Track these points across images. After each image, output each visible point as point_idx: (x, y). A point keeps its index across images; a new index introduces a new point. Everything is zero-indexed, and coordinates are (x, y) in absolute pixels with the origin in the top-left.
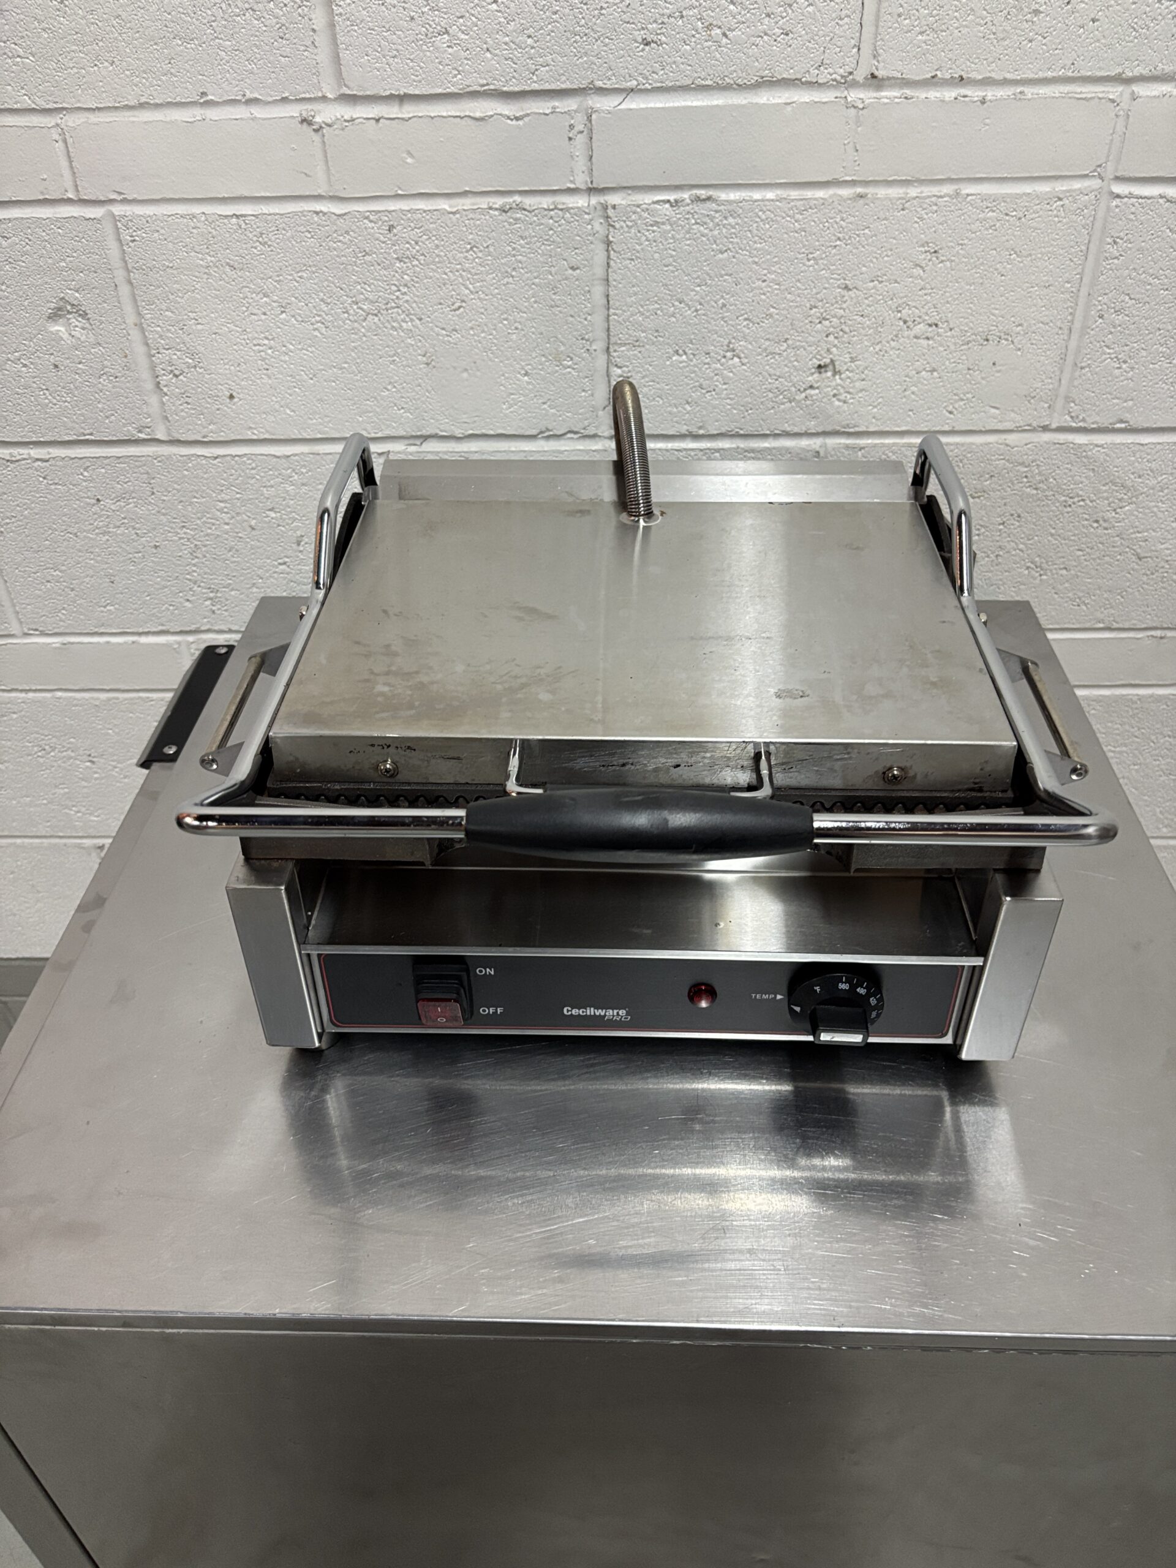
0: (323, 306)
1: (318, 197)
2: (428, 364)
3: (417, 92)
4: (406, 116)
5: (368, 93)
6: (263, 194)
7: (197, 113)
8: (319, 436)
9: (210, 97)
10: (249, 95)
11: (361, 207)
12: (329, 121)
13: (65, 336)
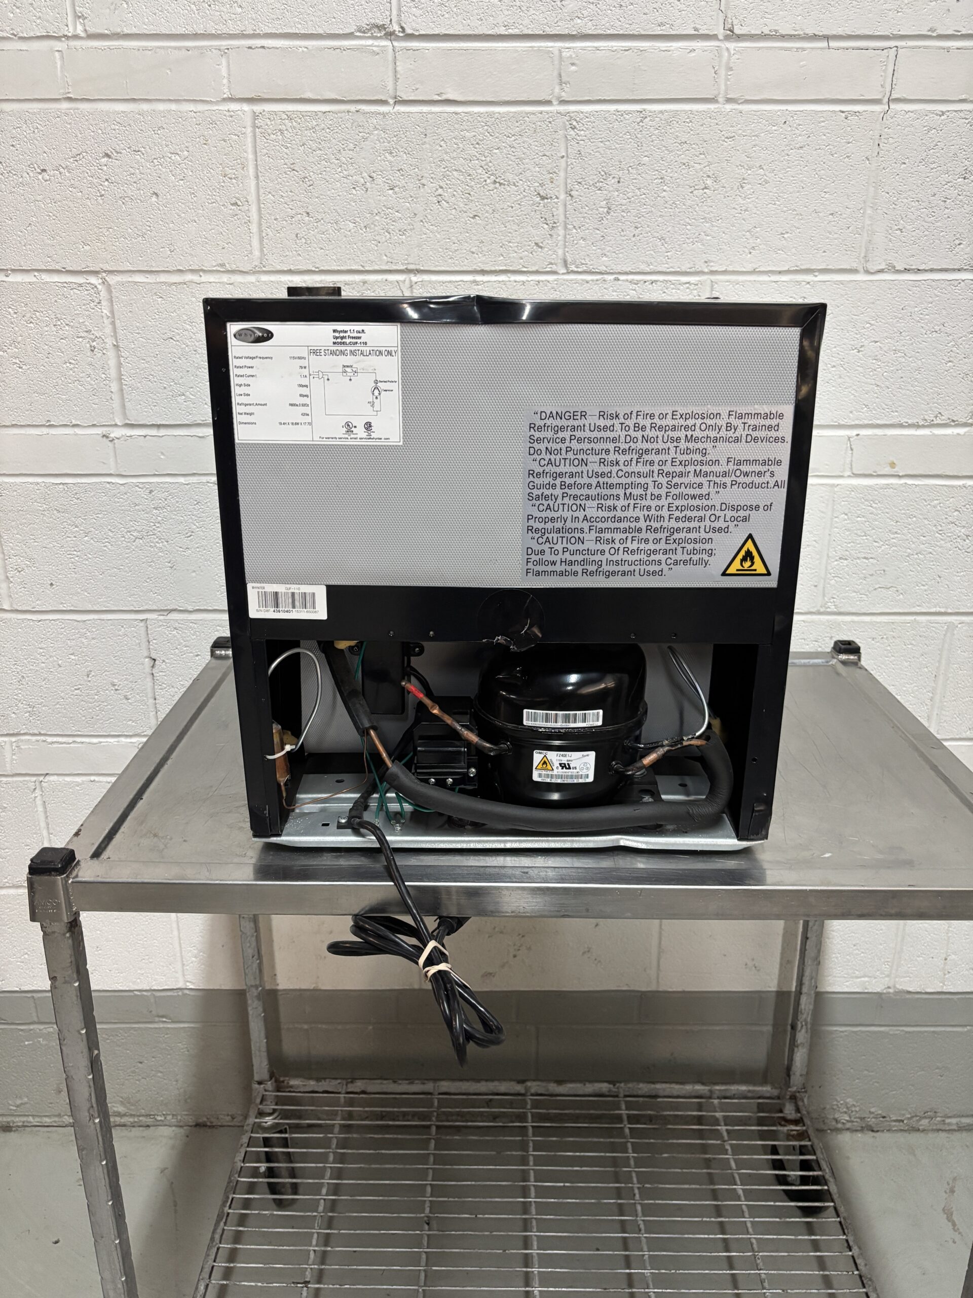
0: (110, 534)
1: (110, 475)
2: (171, 567)
3: (167, 423)
4: (161, 435)
5: (140, 423)
6: (79, 473)
7: (45, 431)
8: (104, 609)
9: (52, 423)
10: (74, 422)
11: (134, 480)
12: (118, 436)
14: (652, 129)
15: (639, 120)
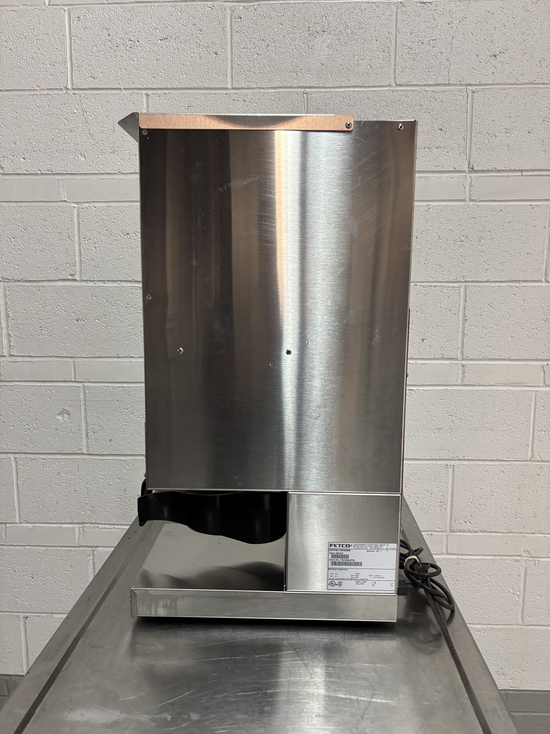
9: (119, 356)
13: (61, 420)
14: (433, 213)
15: (427, 209)
